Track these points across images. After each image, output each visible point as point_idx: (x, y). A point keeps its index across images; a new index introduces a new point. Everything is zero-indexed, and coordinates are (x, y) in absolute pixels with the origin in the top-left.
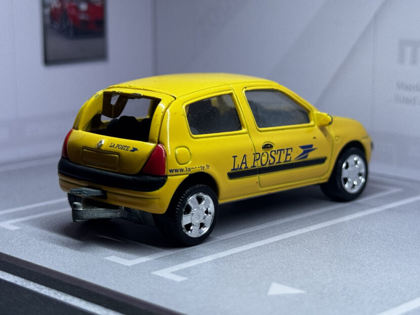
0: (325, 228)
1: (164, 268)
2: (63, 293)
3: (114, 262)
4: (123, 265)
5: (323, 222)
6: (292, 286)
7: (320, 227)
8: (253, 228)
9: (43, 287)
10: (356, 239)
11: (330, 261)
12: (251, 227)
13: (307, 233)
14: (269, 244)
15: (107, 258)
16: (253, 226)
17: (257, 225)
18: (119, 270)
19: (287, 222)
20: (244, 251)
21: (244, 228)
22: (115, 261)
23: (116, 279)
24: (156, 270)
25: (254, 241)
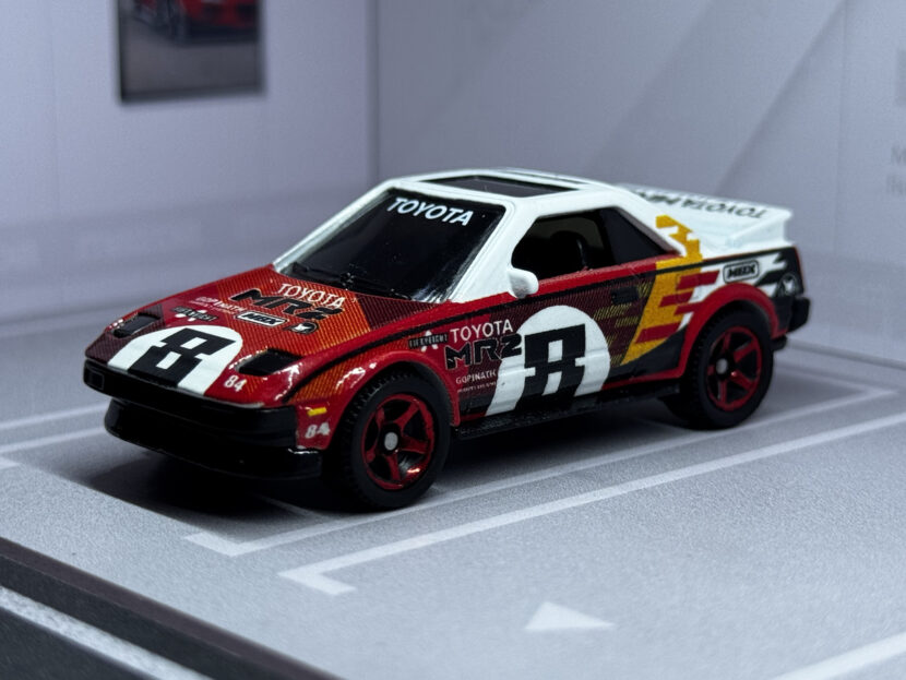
0: (696, 478)
1: (309, 562)
2: (66, 617)
3: (203, 549)
4: (219, 555)
5: (696, 463)
6: (587, 612)
7: (686, 476)
8: (535, 473)
9: (27, 601)
10: (760, 505)
11: (689, 556)
12: (531, 471)
13: (653, 487)
14: (562, 512)
15: (190, 538)
16: (535, 470)
17: (545, 468)
18: (208, 567)
19: (614, 464)
20: (501, 527)
21: (515, 475)
22: (205, 545)
23: (195, 587)
24: (290, 567)
25: (528, 505)
